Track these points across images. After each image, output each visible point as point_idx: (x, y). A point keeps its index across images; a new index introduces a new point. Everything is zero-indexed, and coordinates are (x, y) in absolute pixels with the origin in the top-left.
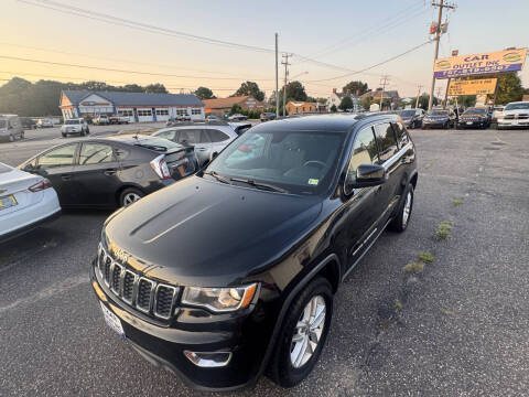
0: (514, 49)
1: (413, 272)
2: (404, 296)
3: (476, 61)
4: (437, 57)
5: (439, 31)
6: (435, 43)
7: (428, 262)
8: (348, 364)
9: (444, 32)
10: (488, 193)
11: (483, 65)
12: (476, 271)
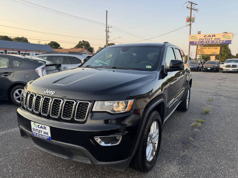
0: (227, 33)
1: (196, 126)
2: (194, 136)
3: (209, 37)
4: (190, 34)
5: (191, 21)
6: (189, 27)
7: (202, 123)
8: (172, 163)
9: (193, 22)
10: (225, 96)
11: (213, 40)
12: (226, 125)
